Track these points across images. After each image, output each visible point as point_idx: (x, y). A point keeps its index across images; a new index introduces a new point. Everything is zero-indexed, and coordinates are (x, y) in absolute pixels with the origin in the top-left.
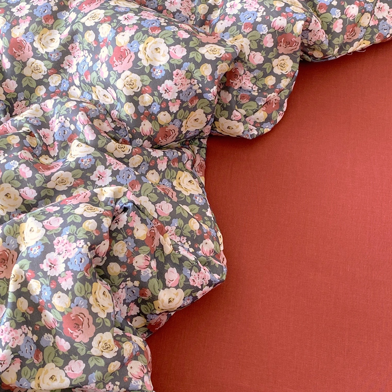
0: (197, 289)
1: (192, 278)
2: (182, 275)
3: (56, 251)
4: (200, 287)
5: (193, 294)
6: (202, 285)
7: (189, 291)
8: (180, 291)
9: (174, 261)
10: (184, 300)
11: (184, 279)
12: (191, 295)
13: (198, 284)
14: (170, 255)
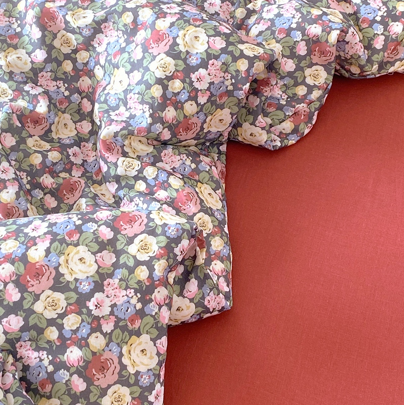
0: (207, 310)
1: (208, 298)
2: (200, 290)
3: (106, 293)
4: (211, 310)
5: (202, 314)
6: (214, 309)
7: (200, 309)
8: (193, 306)
9: (199, 274)
10: (191, 316)
11: (201, 296)
12: (200, 314)
13: (212, 306)
14: (199, 266)
